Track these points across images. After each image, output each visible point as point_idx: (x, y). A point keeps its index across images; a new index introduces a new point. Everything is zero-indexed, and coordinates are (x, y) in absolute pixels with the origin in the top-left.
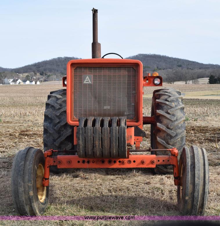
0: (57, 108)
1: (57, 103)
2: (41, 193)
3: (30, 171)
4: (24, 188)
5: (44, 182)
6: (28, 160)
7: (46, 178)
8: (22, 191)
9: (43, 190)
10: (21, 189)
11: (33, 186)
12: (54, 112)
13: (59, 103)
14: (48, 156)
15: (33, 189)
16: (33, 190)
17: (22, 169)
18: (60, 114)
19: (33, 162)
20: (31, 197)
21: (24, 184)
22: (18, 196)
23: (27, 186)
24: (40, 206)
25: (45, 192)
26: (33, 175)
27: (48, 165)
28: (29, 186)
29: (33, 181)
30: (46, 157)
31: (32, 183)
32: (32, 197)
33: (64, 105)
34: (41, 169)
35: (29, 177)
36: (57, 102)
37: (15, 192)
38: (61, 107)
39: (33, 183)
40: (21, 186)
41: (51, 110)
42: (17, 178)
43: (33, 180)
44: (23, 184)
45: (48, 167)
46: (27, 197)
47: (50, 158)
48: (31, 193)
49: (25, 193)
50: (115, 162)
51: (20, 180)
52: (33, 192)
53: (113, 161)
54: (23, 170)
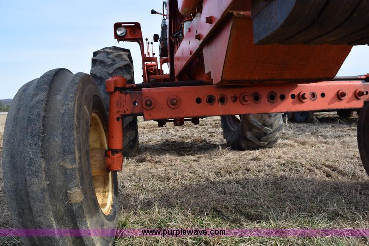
0: (109, 63)
1: (108, 58)
2: (101, 189)
3: (66, 119)
4: (48, 177)
5: (109, 161)
6: (60, 90)
7: (114, 148)
8: (43, 190)
9: (105, 183)
10: (38, 184)
11: (80, 169)
12: (105, 70)
13: (110, 57)
14: (116, 89)
15: (82, 179)
16: (82, 184)
17: (39, 114)
18: (114, 72)
19: (75, 95)
20: (74, 208)
21: (47, 164)
22: (30, 208)
23: (58, 172)
24: (105, 227)
25: (110, 186)
26: (78, 133)
27: (118, 112)
28: (65, 171)
29: (80, 153)
30: (113, 90)
31: (78, 161)
32: (81, 207)
33: (118, 61)
34: (97, 130)
35: (63, 138)
36: (108, 56)
37: (16, 195)
38: (114, 63)
39: (80, 158)
40: (36, 174)
41: (99, 67)
42: (22, 146)
43: (80, 149)
44: (44, 165)
45: (118, 119)
46: (61, 208)
47: (123, 95)
48: (77, 195)
49: (52, 195)
50: (283, 98)
51: (31, 152)
52: (82, 189)
53: (279, 95)
54: (41, 118)
